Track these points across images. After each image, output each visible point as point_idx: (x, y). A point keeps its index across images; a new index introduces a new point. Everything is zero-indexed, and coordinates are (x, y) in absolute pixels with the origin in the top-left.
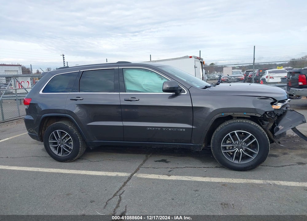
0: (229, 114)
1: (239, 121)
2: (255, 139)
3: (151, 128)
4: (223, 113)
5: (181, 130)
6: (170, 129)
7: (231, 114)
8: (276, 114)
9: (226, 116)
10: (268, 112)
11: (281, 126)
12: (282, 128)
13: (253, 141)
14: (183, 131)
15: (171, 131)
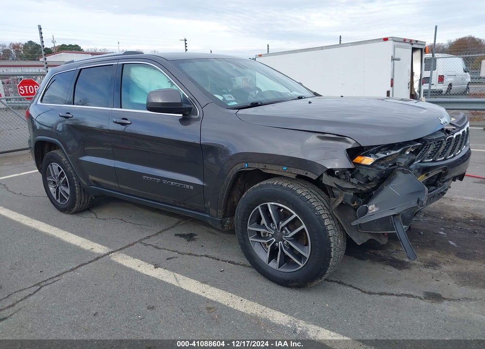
0: (256, 166)
1: (275, 184)
2: (304, 226)
3: (147, 177)
4: (247, 162)
5: (188, 186)
6: (172, 183)
7: (260, 166)
8: (364, 176)
9: (251, 169)
10: (337, 169)
11: (374, 206)
12: (374, 211)
13: (299, 229)
14: (189, 189)
15: (174, 186)
